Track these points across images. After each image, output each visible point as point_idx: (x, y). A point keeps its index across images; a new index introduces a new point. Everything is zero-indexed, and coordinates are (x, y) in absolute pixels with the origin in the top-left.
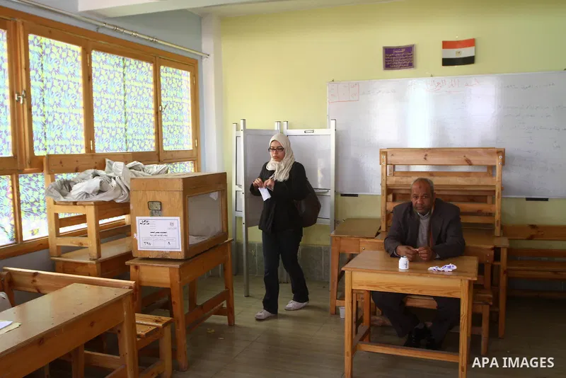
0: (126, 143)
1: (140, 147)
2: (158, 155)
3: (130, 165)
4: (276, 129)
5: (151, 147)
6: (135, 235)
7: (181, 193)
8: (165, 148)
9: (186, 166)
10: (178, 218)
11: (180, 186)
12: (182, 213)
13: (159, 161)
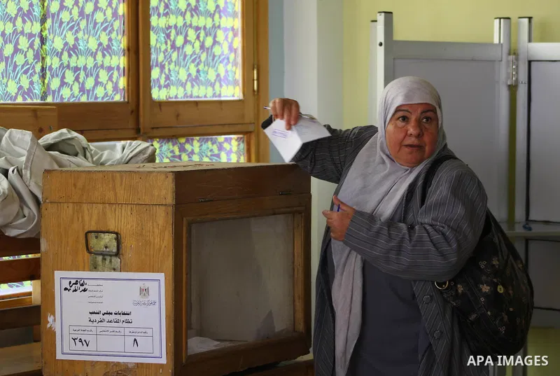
0: (43, 77)
1: (82, 89)
2: (136, 112)
3: (50, 138)
4: (496, 41)
5: (116, 88)
6: (50, 319)
7: (170, 209)
8: (158, 94)
9: (221, 148)
10: (161, 276)
11: (166, 192)
12: (169, 263)
13: (138, 130)
